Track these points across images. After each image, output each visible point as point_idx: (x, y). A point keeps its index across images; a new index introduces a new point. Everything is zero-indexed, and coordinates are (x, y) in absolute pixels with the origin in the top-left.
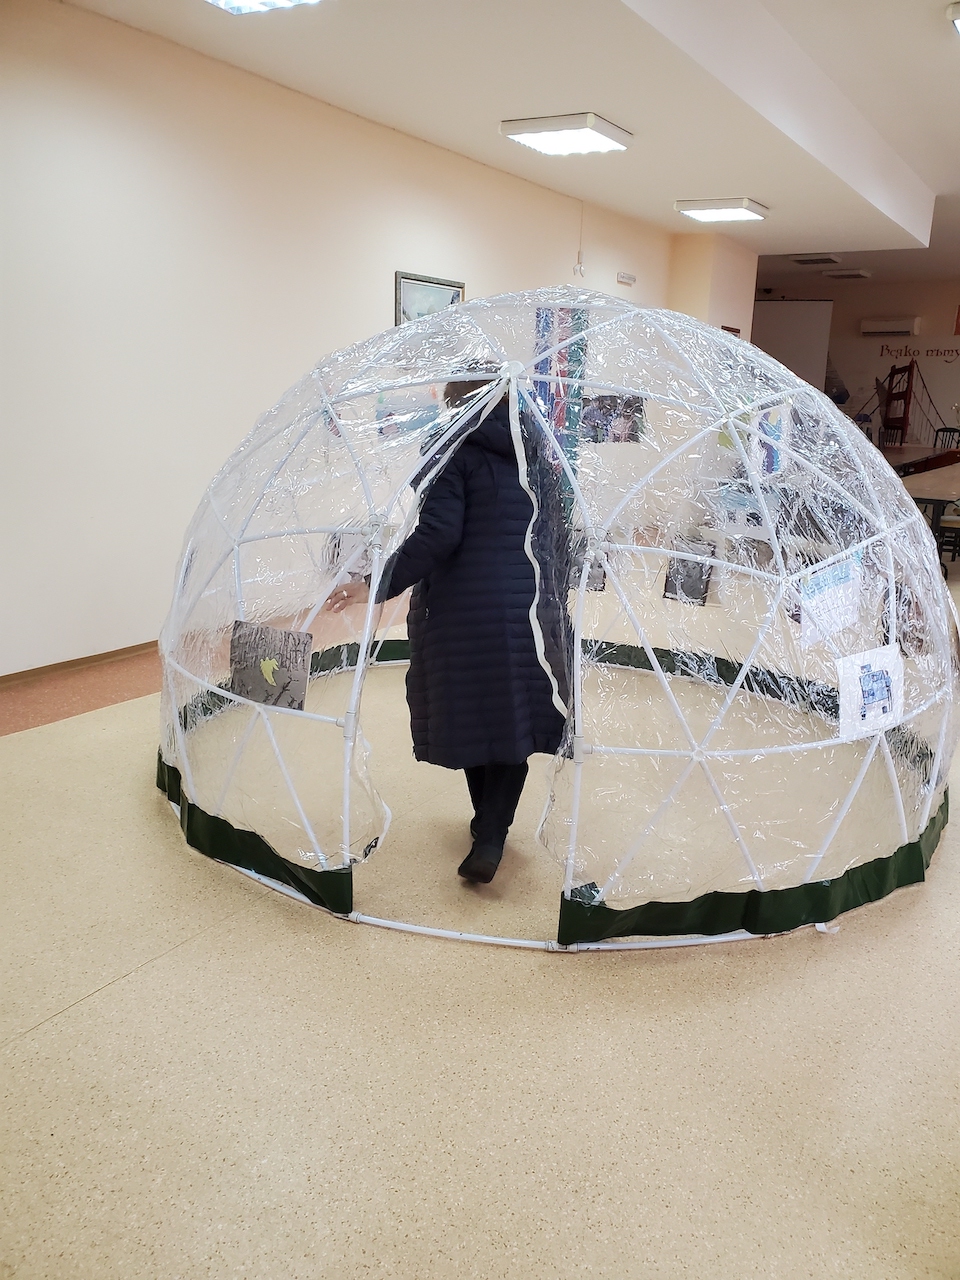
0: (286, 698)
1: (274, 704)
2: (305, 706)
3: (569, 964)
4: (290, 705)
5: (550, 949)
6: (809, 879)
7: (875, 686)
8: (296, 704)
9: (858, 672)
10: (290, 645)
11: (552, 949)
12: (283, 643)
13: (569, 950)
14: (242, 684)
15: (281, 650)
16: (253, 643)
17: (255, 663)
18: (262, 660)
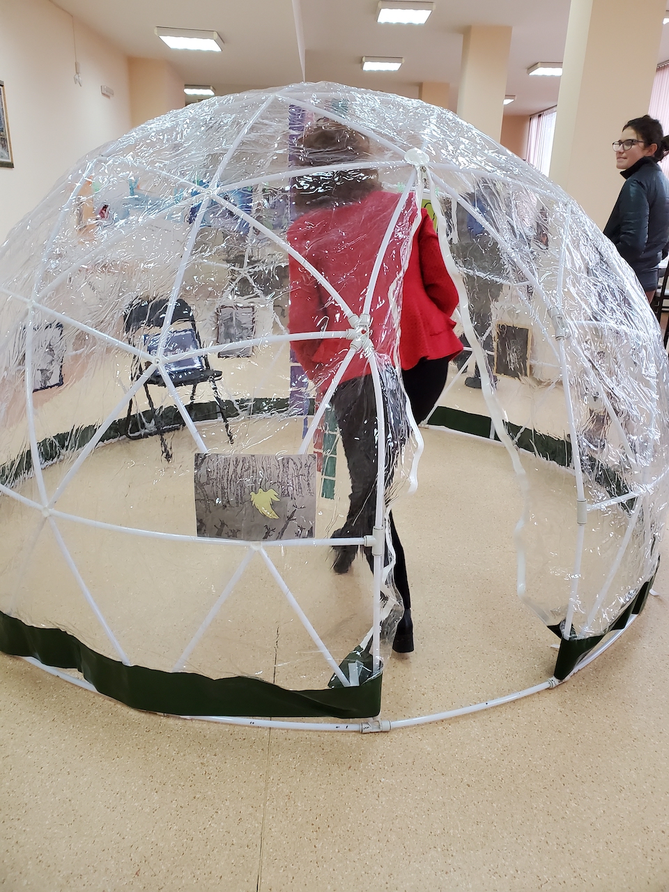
0: (293, 529)
1: (280, 536)
2: (316, 531)
4: (298, 535)
8: (305, 533)
10: (291, 471)
11: (554, 686)
12: (282, 470)
13: (564, 681)
14: (223, 524)
15: (280, 477)
16: (233, 476)
17: (242, 498)
18: (252, 493)
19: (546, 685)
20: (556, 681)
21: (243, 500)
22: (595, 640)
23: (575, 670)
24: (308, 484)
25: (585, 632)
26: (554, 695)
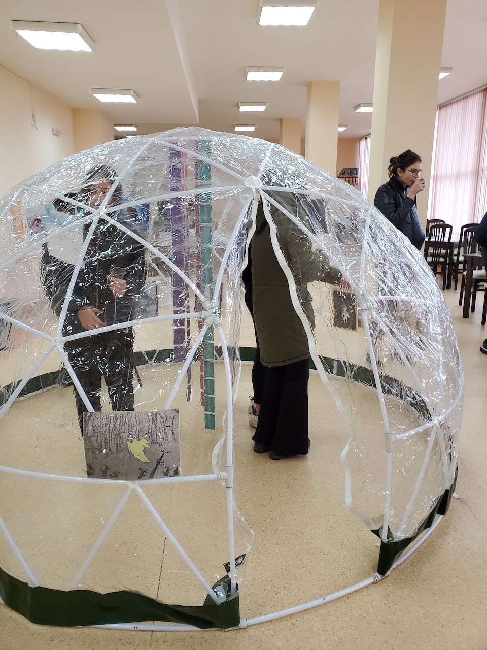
1: (151, 477)
4: (166, 474)
8: (171, 472)
10: (159, 423)
11: (378, 580)
12: (151, 423)
13: (385, 576)
14: (107, 468)
15: (150, 429)
16: (113, 430)
17: (120, 446)
18: (129, 443)
19: (371, 580)
20: (380, 577)
21: (121, 448)
22: (407, 542)
23: (394, 566)
24: (173, 433)
25: (399, 535)
26: (379, 589)
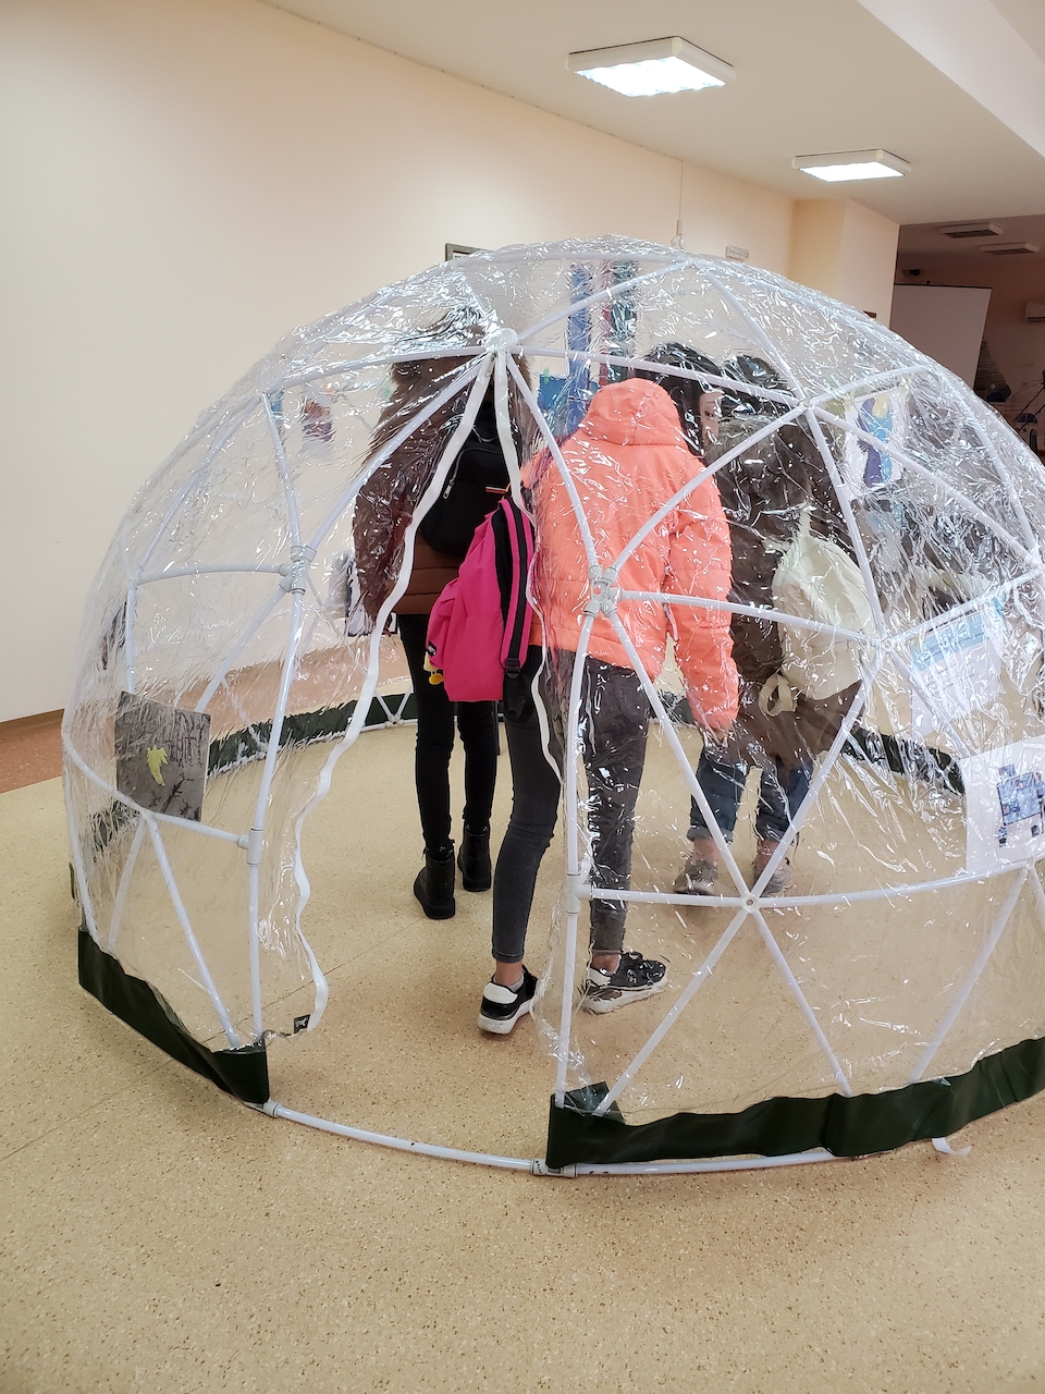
0: (177, 804)
1: (164, 811)
2: (204, 814)
3: (561, 1196)
4: (183, 813)
5: (536, 1171)
6: (920, 1076)
7: (1021, 797)
8: (191, 812)
9: (994, 778)
11: (539, 1172)
12: (174, 726)
13: (558, 1173)
15: (171, 736)
18: (149, 749)
19: (525, 1164)
20: (544, 1169)
21: (142, 755)
24: (199, 752)
